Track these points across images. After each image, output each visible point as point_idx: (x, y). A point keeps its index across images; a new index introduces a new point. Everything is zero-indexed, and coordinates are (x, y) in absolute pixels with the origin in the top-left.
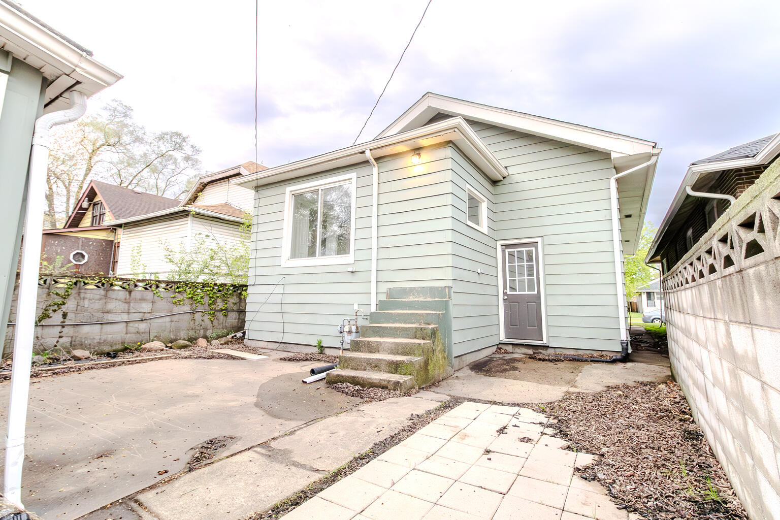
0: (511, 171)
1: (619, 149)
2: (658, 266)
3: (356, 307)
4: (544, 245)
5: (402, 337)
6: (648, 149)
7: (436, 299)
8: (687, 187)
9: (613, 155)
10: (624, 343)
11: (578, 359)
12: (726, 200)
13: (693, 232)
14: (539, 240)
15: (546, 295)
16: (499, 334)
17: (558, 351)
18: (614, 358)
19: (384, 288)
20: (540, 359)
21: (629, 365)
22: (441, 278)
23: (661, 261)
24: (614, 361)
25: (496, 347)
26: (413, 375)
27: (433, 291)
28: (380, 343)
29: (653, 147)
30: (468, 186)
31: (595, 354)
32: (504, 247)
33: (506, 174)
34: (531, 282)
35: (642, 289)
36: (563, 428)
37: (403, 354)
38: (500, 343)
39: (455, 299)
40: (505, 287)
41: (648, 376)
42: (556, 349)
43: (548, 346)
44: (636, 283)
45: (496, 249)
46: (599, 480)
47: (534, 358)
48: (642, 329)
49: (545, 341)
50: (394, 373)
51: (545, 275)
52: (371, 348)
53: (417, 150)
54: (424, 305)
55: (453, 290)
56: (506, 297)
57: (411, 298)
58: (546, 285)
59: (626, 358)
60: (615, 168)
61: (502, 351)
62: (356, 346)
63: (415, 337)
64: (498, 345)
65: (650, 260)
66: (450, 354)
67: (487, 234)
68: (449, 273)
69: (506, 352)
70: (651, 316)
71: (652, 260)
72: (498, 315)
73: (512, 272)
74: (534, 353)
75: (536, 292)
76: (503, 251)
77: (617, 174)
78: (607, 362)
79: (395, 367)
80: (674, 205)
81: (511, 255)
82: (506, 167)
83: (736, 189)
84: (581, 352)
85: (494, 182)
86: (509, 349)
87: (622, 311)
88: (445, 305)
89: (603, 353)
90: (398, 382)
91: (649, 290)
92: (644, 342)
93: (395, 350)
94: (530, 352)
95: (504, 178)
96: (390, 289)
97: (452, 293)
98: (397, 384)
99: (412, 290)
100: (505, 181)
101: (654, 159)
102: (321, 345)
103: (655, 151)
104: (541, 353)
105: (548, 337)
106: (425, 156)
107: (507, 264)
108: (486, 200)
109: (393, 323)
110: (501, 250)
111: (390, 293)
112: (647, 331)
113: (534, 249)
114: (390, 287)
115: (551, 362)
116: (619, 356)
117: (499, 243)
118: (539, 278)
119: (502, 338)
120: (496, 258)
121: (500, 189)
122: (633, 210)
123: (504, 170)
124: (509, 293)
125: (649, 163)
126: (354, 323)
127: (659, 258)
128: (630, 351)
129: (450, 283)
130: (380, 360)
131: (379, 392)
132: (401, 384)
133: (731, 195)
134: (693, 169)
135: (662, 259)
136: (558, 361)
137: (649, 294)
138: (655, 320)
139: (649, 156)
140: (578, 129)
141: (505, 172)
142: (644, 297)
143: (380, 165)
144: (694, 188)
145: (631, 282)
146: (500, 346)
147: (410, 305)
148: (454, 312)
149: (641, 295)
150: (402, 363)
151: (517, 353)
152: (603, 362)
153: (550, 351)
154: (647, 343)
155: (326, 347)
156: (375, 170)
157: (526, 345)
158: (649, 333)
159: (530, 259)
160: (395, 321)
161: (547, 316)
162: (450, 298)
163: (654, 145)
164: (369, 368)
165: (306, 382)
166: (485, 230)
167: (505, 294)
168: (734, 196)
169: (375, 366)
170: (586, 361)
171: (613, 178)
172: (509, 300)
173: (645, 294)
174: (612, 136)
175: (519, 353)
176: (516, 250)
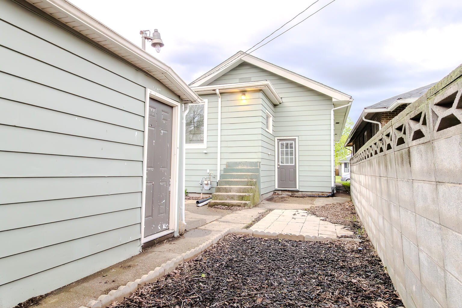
0: (284, 100)
1: (336, 97)
2: (351, 148)
3: (208, 171)
4: (299, 141)
5: (240, 185)
6: (348, 99)
7: (253, 168)
8: (363, 117)
9: (333, 100)
10: (333, 188)
11: (313, 196)
12: (377, 124)
13: (367, 134)
14: (297, 138)
15: (299, 166)
16: (275, 185)
17: (303, 193)
18: (328, 195)
19: (225, 162)
20: (296, 197)
21: (334, 198)
22: (255, 158)
23: (352, 146)
24: (328, 197)
25: (273, 192)
26: (250, 201)
27: (251, 164)
28: (232, 188)
29: (350, 98)
30: (267, 111)
31: (320, 194)
32: (279, 140)
33: (281, 102)
34: (292, 159)
35: (342, 161)
36: (314, 213)
37: (243, 192)
38: (275, 190)
39: (262, 168)
40: (278, 162)
41: (341, 201)
42: (303, 192)
43: (299, 191)
44: (338, 157)
45: (275, 141)
46: (327, 221)
47: (293, 197)
48: (341, 185)
49: (297, 188)
50: (241, 200)
51: (299, 156)
52: (226, 190)
53: (244, 92)
54: (248, 171)
55: (261, 163)
56: (279, 167)
57: (240, 167)
58: (299, 161)
59: (333, 195)
60: (333, 104)
61: (276, 194)
62: (218, 190)
63: (247, 185)
64: (274, 191)
65: (347, 144)
66: (260, 193)
67: (272, 134)
68: (260, 155)
69: (278, 194)
70: (346, 178)
71: (348, 145)
72: (275, 175)
73: (282, 153)
74: (292, 194)
75: (294, 164)
76: (278, 143)
77: (334, 108)
78: (325, 197)
79: (242, 198)
80: (358, 123)
81: (282, 145)
82: (281, 98)
83: (381, 120)
84: (314, 193)
85: (275, 105)
86: (280, 192)
87: (333, 174)
88: (258, 171)
89: (324, 193)
90: (246, 203)
91: (346, 161)
92: (341, 190)
93: (239, 191)
94: (290, 194)
95: (280, 103)
96: (228, 162)
97: (261, 165)
98: (245, 205)
99: (240, 163)
100: (281, 105)
101: (350, 103)
102: (187, 192)
103: (351, 100)
104: (295, 194)
105: (299, 186)
106: (248, 96)
107: (280, 150)
108: (272, 116)
109: (234, 179)
110: (277, 142)
111: (228, 165)
112: (343, 185)
113: (294, 142)
114: (228, 161)
115: (301, 197)
116: (330, 194)
117: (276, 138)
118: (296, 157)
119: (276, 187)
120: (275, 146)
121: (278, 109)
122: (340, 120)
123: (280, 100)
124: (280, 164)
125: (348, 105)
126: (209, 180)
127: (351, 143)
128: (335, 192)
129: (260, 160)
130: (234, 195)
131: (238, 208)
132: (247, 204)
133: (379, 122)
134: (365, 111)
135: (353, 144)
136: (304, 197)
137: (346, 164)
138: (348, 180)
139: (349, 102)
140: (318, 84)
141: (281, 100)
142: (343, 165)
143: (222, 97)
144: (366, 118)
145: (336, 156)
146: (275, 191)
147: (241, 171)
148: (262, 174)
149: (341, 164)
150: (245, 196)
151: (283, 194)
152: (323, 197)
153: (300, 193)
154: (342, 190)
155: (189, 193)
156: (220, 100)
157: (288, 190)
158: (344, 186)
159: (291, 148)
160: (235, 178)
161: (299, 176)
162: (260, 167)
163: (350, 97)
164: (228, 199)
165: (199, 206)
166: (271, 132)
167: (278, 165)
168: (381, 123)
169: (232, 198)
170: (316, 197)
171: (332, 109)
172: (280, 168)
173: (344, 163)
174: (333, 90)
175: (285, 194)
176: (284, 142)
